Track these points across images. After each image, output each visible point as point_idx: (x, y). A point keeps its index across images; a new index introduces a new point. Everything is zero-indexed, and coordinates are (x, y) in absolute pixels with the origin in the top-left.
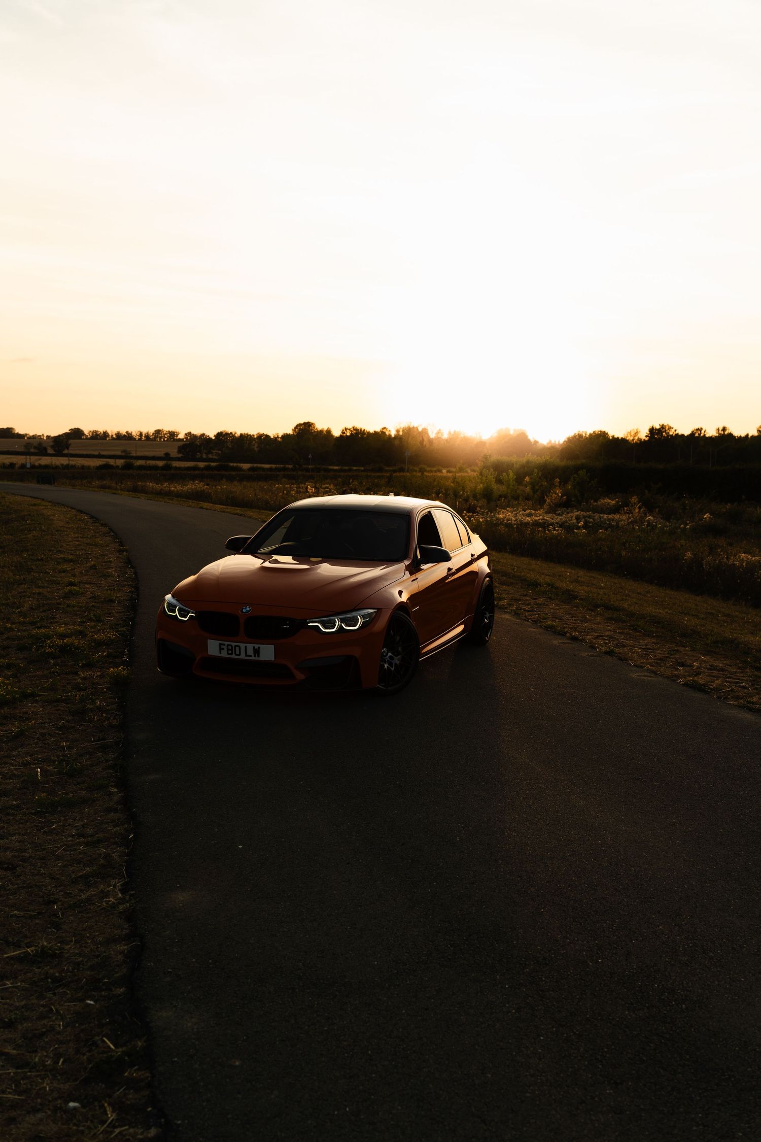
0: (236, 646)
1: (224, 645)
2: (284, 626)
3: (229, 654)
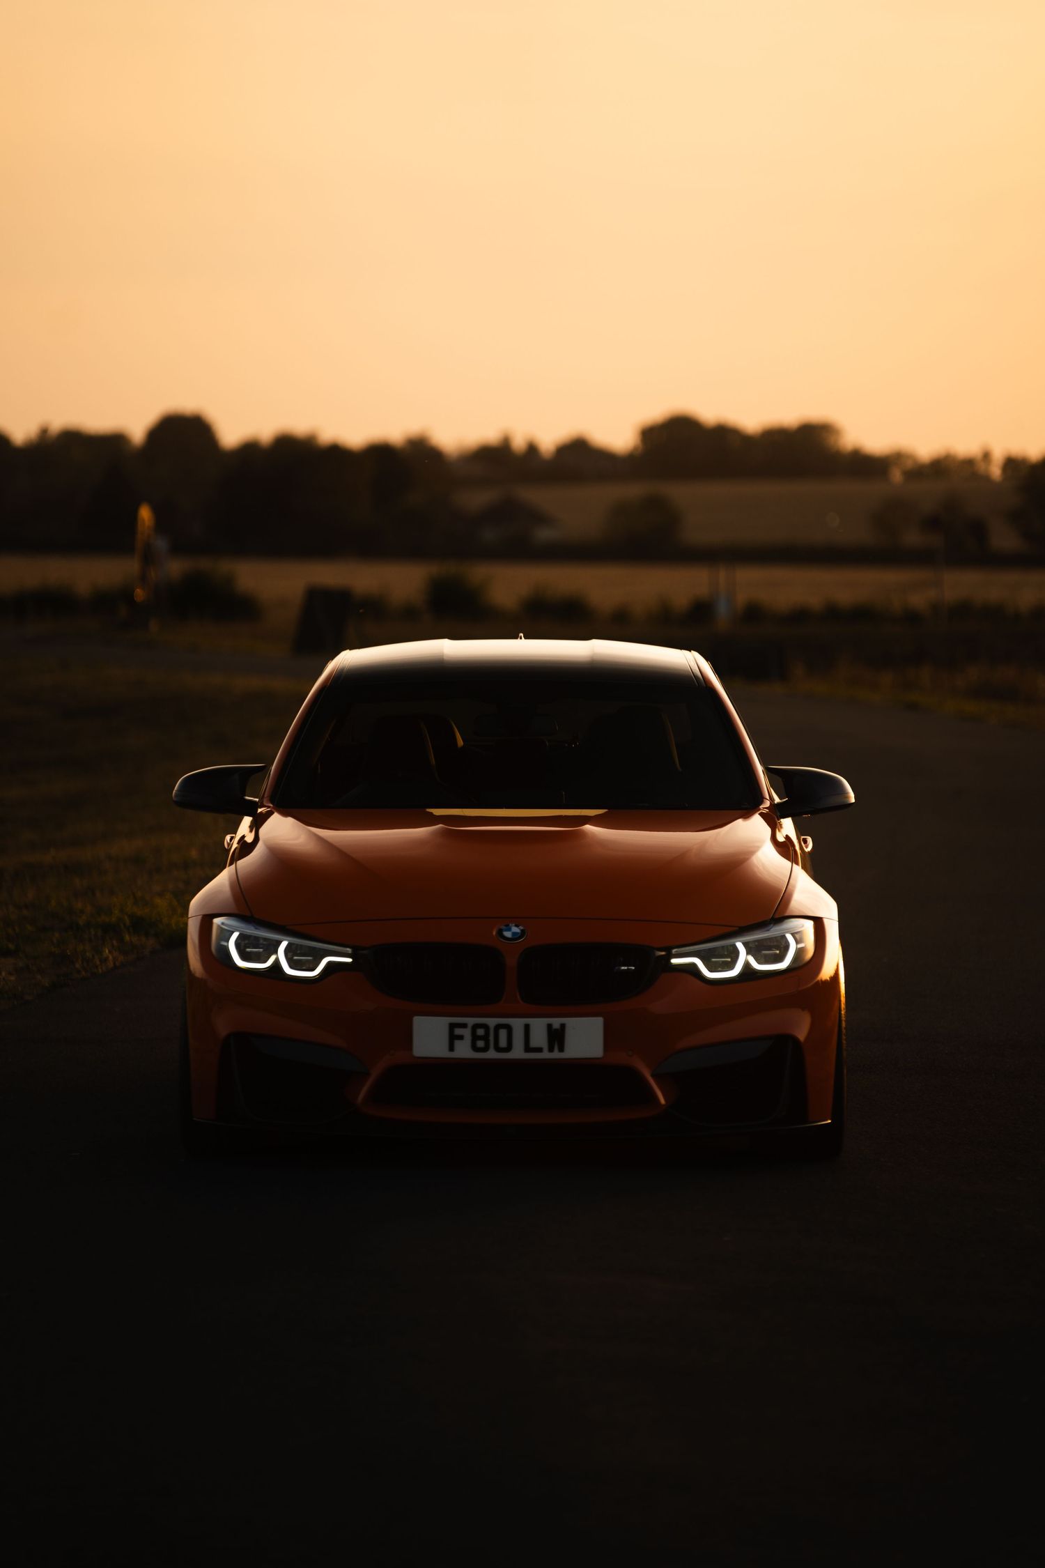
0: (498, 1027)
1: (464, 1026)
2: (623, 968)
3: (475, 1048)
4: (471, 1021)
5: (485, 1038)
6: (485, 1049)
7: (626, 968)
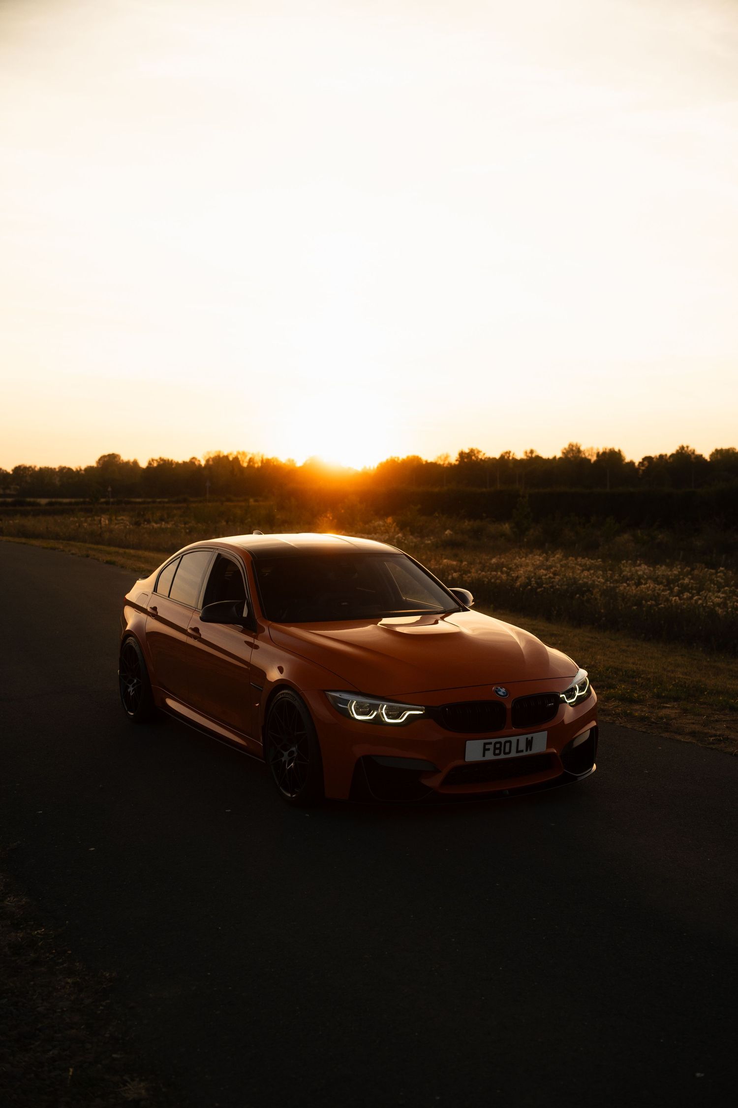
0: (506, 742)
1: (490, 743)
2: (550, 704)
3: (495, 754)
4: (493, 741)
5: (500, 749)
6: (499, 754)
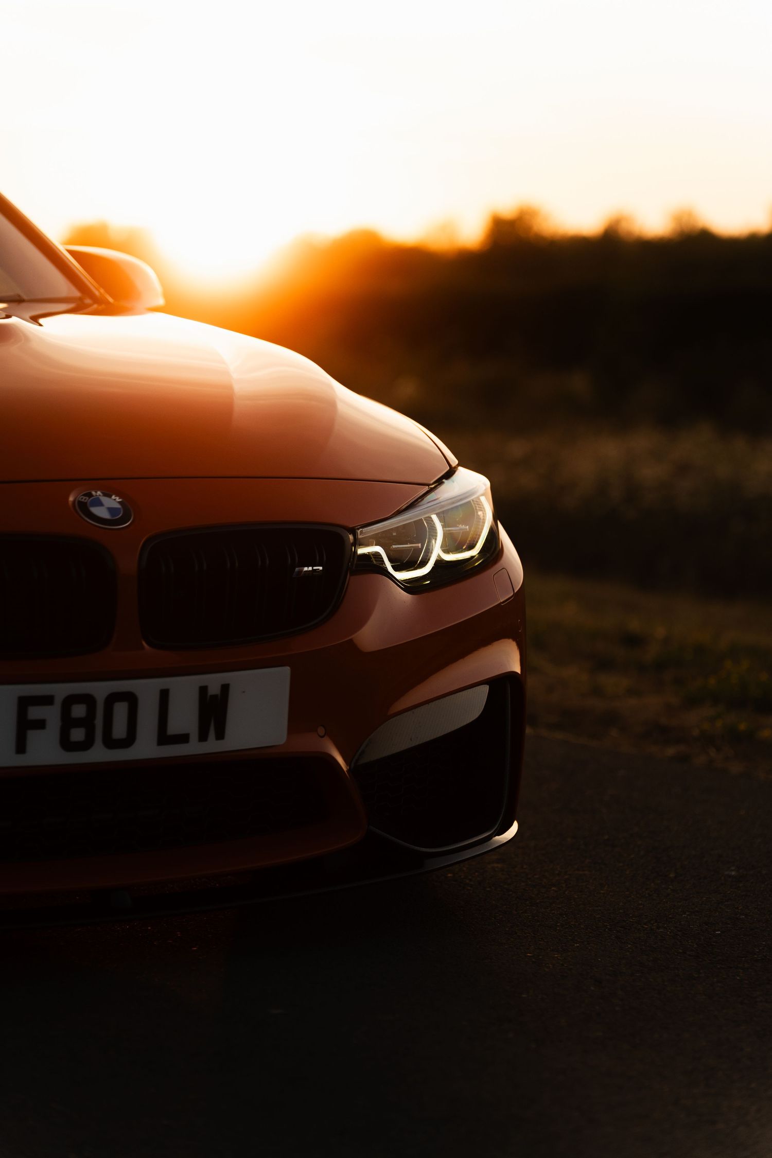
0: (112, 699)
1: (47, 700)
2: (306, 569)
3: (67, 744)
4: (61, 690)
5: (87, 723)
6: (86, 745)
7: (310, 568)
